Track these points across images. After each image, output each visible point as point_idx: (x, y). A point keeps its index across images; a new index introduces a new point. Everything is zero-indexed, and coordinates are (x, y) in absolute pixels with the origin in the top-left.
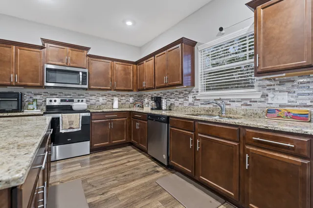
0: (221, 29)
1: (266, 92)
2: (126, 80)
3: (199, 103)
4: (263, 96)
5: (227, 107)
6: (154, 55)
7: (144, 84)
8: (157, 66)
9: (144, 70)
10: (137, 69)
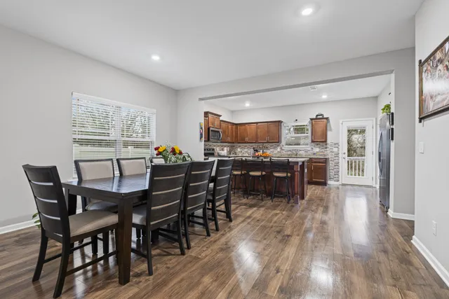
0: (296, 120)
1: (313, 147)
3: (284, 151)
6: (257, 123)
7: (247, 139)
8: (259, 131)
9: (245, 130)
10: (237, 128)
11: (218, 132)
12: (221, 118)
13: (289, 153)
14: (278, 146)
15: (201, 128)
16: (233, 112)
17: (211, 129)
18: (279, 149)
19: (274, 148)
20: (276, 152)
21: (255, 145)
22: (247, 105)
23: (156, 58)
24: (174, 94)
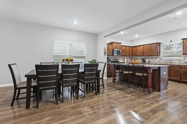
0: (171, 41)
1: (185, 58)
2: (129, 52)
3: (162, 61)
4: (184, 59)
5: (173, 62)
6: (144, 45)
7: (138, 54)
8: (145, 49)
9: (137, 49)
10: (133, 49)
11: (120, 51)
12: (121, 44)
13: (166, 62)
14: (158, 57)
15: (105, 50)
16: (131, 41)
17: (114, 50)
18: (158, 59)
19: (155, 58)
20: (156, 61)
21: (143, 57)
22: (137, 36)
23: (76, 23)
24: (95, 36)
